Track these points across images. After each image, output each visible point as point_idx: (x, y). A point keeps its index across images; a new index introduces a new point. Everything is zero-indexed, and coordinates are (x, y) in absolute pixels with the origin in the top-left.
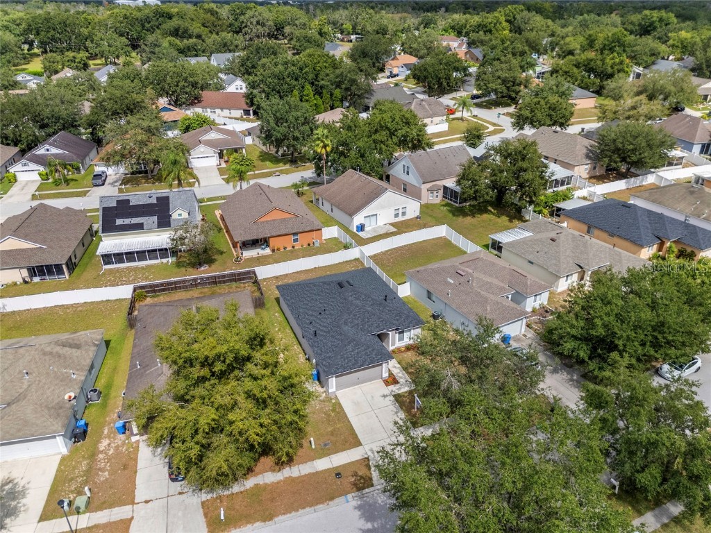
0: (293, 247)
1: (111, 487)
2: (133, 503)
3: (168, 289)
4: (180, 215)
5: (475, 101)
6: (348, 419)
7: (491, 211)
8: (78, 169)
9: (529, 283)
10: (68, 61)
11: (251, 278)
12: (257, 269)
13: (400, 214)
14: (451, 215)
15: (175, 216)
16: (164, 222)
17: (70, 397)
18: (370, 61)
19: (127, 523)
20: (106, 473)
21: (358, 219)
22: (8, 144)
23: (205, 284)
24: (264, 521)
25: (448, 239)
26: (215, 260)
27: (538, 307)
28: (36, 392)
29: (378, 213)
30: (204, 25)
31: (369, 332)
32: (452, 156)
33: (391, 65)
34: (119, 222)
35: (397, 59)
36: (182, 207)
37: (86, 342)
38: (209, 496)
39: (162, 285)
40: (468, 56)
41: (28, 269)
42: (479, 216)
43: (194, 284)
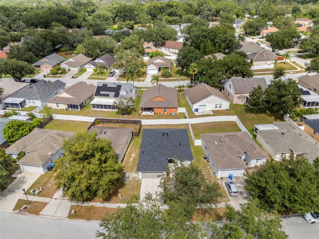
0: (164, 114)
1: (49, 190)
2: (52, 198)
3: (108, 122)
4: (123, 93)
5: (300, 54)
6: (140, 191)
7: (267, 113)
8: (107, 69)
9: (255, 152)
10: (127, 25)
11: (139, 123)
12: (142, 120)
13: (218, 107)
14: (245, 111)
15: (121, 93)
16: (117, 95)
17: (50, 154)
18: (253, 30)
19: (46, 204)
20: (51, 185)
21: (195, 106)
22: (89, 57)
23: (121, 122)
24: (87, 220)
25: (236, 123)
26: (132, 113)
27: (259, 166)
28: (41, 150)
29: (206, 105)
30: (184, 10)
31: (164, 157)
32: (256, 82)
33: (263, 32)
34: (101, 92)
35: (268, 29)
36: (124, 90)
37: (67, 136)
38: (75, 204)
39: (106, 120)
40: (308, 30)
41: (68, 105)
42: (259, 114)
43: (118, 122)
